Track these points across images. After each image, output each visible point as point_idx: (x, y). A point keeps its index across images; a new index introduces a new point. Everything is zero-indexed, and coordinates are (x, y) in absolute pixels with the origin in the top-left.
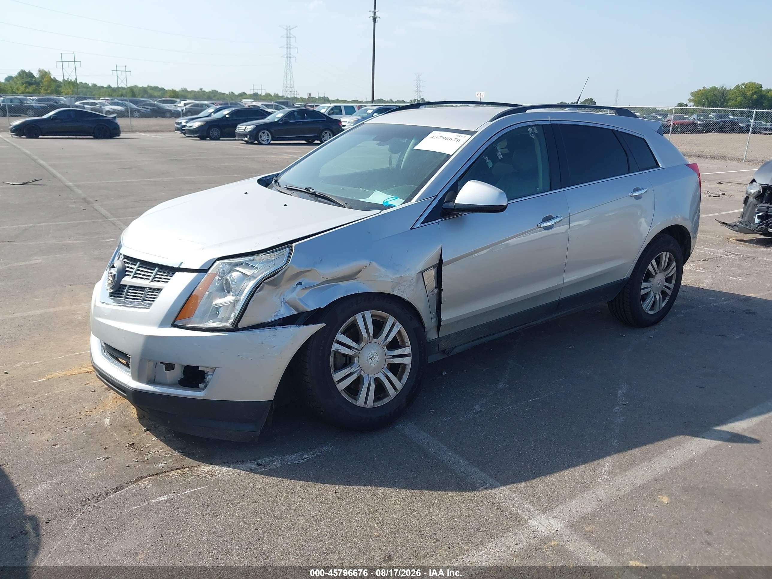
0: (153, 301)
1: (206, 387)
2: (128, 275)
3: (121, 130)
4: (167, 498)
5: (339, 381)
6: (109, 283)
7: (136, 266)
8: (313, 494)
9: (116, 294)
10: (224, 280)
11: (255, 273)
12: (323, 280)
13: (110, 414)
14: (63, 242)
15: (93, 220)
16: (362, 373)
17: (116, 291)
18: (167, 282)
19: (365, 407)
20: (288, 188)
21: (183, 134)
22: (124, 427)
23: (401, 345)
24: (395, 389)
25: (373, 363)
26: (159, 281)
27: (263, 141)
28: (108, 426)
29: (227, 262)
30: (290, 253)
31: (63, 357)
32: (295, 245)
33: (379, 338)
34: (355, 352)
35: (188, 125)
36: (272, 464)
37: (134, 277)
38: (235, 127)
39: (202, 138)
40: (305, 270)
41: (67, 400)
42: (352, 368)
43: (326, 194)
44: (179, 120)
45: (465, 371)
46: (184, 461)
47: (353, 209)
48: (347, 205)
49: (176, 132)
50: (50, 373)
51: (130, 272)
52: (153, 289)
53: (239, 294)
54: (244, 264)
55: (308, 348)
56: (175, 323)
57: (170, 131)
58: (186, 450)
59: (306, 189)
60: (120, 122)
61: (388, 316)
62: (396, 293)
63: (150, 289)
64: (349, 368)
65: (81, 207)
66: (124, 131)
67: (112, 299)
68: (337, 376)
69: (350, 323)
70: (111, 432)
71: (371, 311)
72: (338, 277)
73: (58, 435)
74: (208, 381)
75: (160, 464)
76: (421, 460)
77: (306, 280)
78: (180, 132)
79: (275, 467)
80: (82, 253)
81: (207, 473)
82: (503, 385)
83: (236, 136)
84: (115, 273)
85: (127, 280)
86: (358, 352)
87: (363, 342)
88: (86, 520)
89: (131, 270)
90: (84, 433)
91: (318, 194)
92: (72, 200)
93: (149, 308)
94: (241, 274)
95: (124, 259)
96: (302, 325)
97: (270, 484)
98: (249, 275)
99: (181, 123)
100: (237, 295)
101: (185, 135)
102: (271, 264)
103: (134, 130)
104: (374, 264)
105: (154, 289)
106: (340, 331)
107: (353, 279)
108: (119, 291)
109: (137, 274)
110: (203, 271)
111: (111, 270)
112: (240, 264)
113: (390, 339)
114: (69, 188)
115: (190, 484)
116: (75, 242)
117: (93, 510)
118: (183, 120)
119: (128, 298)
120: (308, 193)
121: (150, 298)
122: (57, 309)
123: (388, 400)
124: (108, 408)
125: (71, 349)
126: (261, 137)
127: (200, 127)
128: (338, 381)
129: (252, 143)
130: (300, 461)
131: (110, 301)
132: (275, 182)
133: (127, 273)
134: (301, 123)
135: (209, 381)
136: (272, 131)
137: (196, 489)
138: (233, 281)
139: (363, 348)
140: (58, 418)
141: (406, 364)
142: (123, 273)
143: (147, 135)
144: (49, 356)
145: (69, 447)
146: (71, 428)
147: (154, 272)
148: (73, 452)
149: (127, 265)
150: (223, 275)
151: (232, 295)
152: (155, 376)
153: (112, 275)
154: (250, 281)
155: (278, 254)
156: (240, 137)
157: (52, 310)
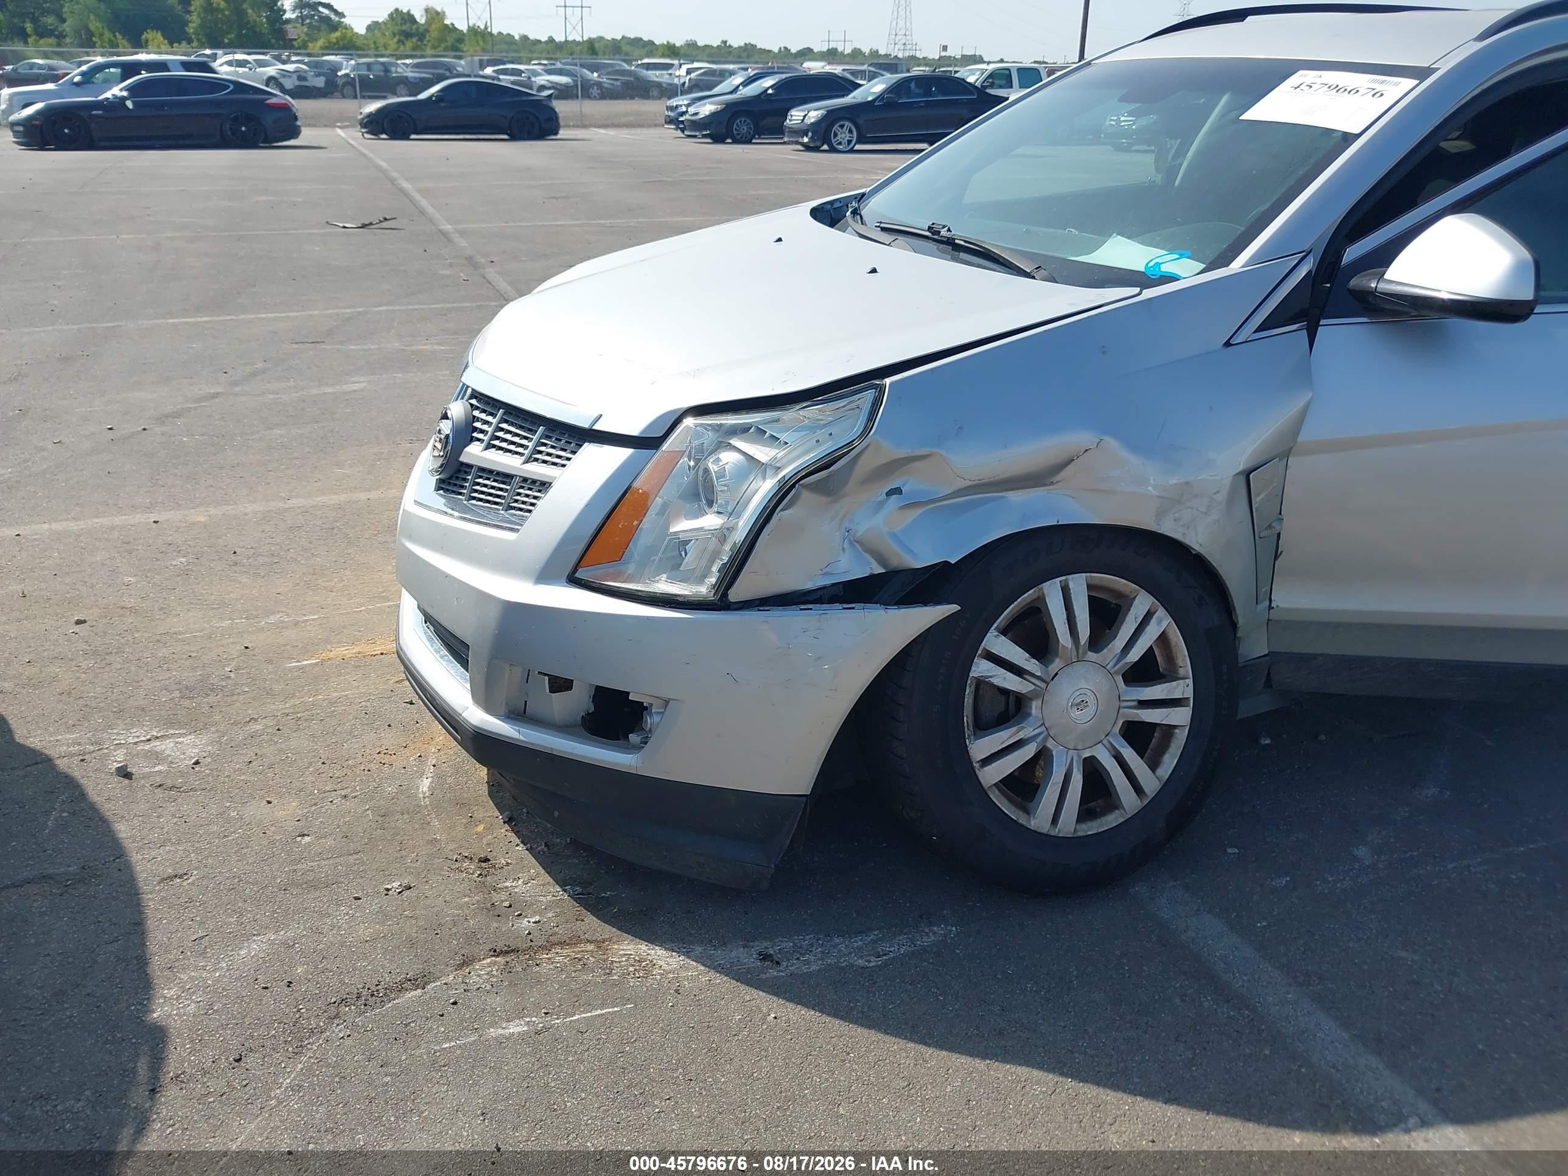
0: (530, 511)
1: (646, 743)
2: (478, 440)
3: (562, 123)
4: (526, 1028)
5: (986, 761)
6: (434, 457)
7: (495, 418)
8: (901, 1075)
9: (449, 483)
10: (701, 473)
11: (779, 455)
12: (961, 484)
13: (434, 766)
14: (414, 348)
15: (479, 304)
16: (1050, 744)
17: (451, 478)
18: (564, 466)
19: (1052, 833)
20: (883, 229)
21: (679, 131)
22: (461, 804)
23: (1165, 673)
24: (1138, 789)
25: (1082, 717)
26: (545, 462)
27: (840, 144)
28: (424, 798)
29: (710, 422)
30: (876, 403)
31: (363, 608)
32: (891, 384)
33: (1105, 651)
34: (1034, 687)
35: (692, 110)
36: (798, 959)
37: (489, 446)
38: (784, 114)
39: (718, 139)
40: (912, 454)
41: (351, 717)
42: (1023, 728)
43: (983, 242)
44: (674, 102)
45: (1323, 737)
46: (583, 921)
47: (1057, 283)
48: (1042, 272)
49: (666, 126)
50: (329, 647)
51: (482, 431)
52: (529, 481)
53: (734, 513)
54: (752, 430)
55: (908, 668)
56: (577, 575)
57: (656, 126)
58: (591, 889)
59: (930, 229)
60: (561, 107)
61: (1135, 590)
62: (1168, 528)
63: (525, 480)
64: (1014, 729)
65: (462, 274)
66: (568, 126)
67: (441, 495)
68: (980, 748)
69: (1025, 606)
70: (428, 815)
71: (1089, 574)
72: (1002, 476)
73: (314, 808)
74: (650, 730)
75: (525, 921)
76: (1206, 1004)
77: (911, 482)
78: (673, 127)
79: (805, 969)
80: (448, 372)
81: (633, 965)
82: (1433, 791)
83: (786, 134)
84: (448, 432)
85: (474, 453)
86: (1043, 685)
87: (1057, 660)
88: (328, 1065)
89: (485, 427)
90: (369, 812)
91: (962, 243)
92: (447, 259)
93: (517, 531)
94: (742, 457)
95: (471, 398)
96: (895, 604)
97: (788, 1021)
98: (764, 461)
99: (677, 107)
100: (731, 514)
101: (683, 132)
102: (821, 434)
103: (587, 123)
104: (1111, 442)
105: (534, 482)
106: (995, 625)
107: (1045, 485)
108: (457, 478)
109: (498, 438)
110: (646, 443)
111: (441, 424)
112: (742, 431)
113: (1135, 655)
114: (445, 236)
115: (589, 991)
116: (436, 347)
117: (349, 1036)
118: (681, 101)
119: (474, 498)
120: (934, 240)
121: (524, 503)
122: (374, 495)
123: (1117, 819)
124: (433, 750)
125: (382, 592)
126: (836, 135)
127: (714, 115)
128: (982, 760)
129: (817, 149)
130: (869, 961)
131: (438, 501)
132: (851, 213)
133: (475, 434)
134: (923, 105)
135: (653, 730)
136: (860, 121)
137: (599, 1012)
138: (721, 474)
139: (1057, 674)
140: (323, 763)
141: (1175, 727)
142: (466, 433)
143: (611, 132)
144: (335, 605)
145: (330, 846)
146: (343, 793)
147: (535, 438)
148: (338, 860)
149: (476, 413)
150: (700, 454)
151: (719, 513)
152: (526, 702)
153: (443, 437)
154: (764, 478)
155: (843, 407)
156: (792, 137)
157: (363, 496)
